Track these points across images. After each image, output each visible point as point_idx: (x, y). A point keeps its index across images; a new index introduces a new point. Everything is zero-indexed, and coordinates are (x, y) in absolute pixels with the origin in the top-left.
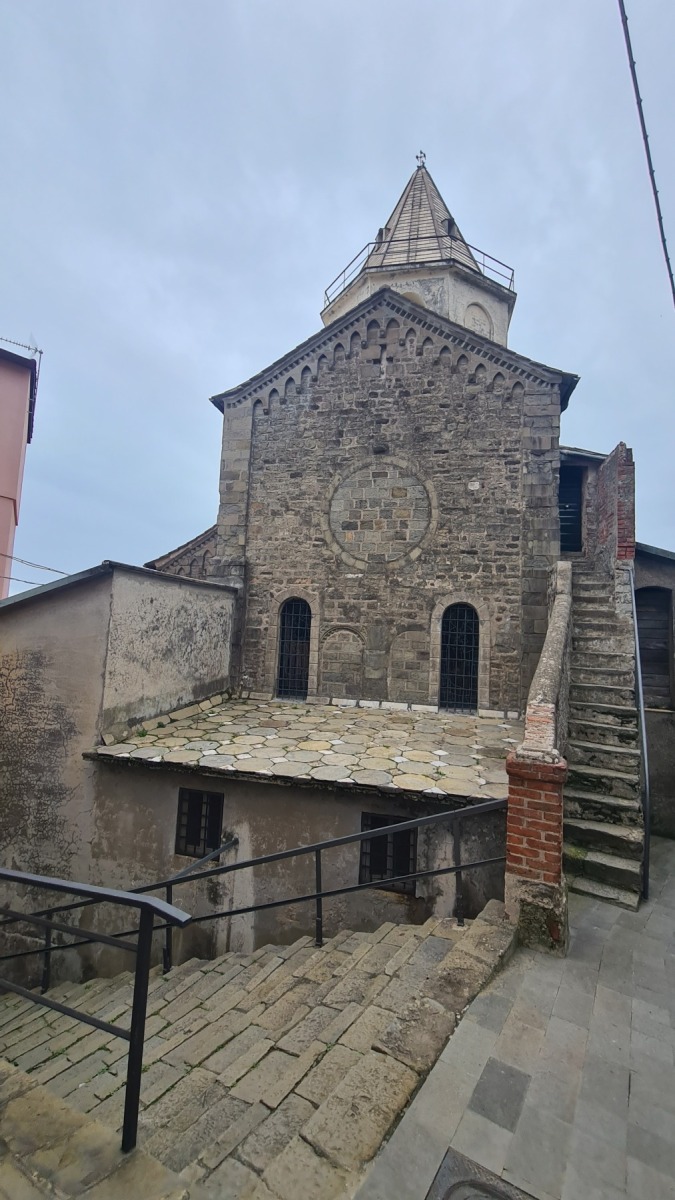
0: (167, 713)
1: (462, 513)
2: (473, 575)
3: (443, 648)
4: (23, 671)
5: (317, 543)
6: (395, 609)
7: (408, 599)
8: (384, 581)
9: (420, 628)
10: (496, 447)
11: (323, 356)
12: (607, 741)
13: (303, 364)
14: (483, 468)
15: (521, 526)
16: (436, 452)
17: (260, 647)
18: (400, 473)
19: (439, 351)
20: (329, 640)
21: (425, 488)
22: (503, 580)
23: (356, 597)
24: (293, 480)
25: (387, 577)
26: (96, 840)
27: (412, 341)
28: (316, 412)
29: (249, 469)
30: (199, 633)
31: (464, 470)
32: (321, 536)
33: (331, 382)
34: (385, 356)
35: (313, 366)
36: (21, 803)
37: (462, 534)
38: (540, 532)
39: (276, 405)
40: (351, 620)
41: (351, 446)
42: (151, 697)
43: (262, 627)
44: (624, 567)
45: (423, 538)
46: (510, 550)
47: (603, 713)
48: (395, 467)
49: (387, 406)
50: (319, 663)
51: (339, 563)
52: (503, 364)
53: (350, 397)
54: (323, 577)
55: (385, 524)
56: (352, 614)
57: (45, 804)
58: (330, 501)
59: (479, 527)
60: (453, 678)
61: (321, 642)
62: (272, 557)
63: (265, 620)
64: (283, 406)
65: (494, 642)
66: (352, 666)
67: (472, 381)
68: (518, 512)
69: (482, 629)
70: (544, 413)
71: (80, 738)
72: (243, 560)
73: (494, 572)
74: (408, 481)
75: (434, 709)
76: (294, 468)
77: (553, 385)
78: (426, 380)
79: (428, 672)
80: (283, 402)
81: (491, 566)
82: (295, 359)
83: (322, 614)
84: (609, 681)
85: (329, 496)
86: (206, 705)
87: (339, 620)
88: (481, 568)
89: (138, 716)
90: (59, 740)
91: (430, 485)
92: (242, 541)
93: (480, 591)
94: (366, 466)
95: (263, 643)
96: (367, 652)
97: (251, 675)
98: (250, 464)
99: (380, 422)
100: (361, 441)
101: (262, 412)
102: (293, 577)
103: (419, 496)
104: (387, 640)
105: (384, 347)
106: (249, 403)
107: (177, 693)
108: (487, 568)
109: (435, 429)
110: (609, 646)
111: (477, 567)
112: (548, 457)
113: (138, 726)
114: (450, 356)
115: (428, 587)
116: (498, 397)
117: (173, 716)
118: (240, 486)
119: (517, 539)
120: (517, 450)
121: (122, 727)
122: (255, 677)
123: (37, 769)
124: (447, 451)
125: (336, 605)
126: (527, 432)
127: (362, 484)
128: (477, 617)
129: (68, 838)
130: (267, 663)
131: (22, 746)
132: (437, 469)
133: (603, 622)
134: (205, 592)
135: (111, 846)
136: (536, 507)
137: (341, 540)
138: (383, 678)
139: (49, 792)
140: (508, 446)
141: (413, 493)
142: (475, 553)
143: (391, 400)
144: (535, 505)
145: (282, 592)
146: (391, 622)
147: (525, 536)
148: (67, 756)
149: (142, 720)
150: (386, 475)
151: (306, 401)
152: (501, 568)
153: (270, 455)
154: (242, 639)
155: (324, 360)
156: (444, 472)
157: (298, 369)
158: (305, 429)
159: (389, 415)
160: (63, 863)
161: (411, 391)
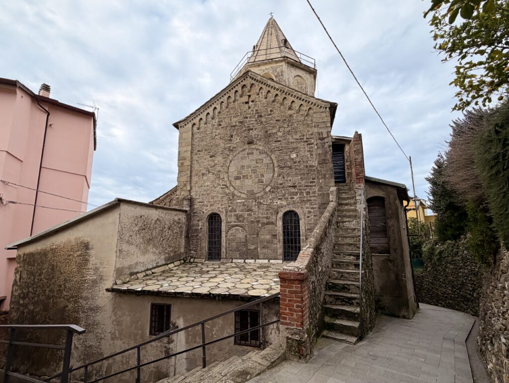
0: (150, 269)
1: (288, 168)
2: (295, 197)
3: (284, 232)
4: (80, 252)
5: (223, 187)
6: (260, 215)
7: (266, 210)
8: (254, 203)
9: (272, 223)
10: (302, 137)
11: (223, 102)
12: (350, 268)
13: (213, 106)
14: (297, 147)
15: (316, 172)
16: (275, 142)
17: (198, 237)
18: (259, 152)
19: (274, 96)
20: (231, 232)
21: (271, 158)
22: (309, 198)
23: (242, 211)
24: (211, 159)
25: (256, 200)
26: (113, 331)
27: (262, 93)
28: (220, 127)
29: (191, 155)
30: (167, 232)
31: (289, 149)
32: (225, 184)
33: (227, 113)
34: (250, 100)
35: (218, 107)
36: (78, 316)
37: (289, 178)
38: (325, 175)
39: (202, 125)
40: (240, 221)
41: (237, 141)
42: (142, 262)
43: (199, 228)
44: (359, 188)
45: (271, 181)
46: (311, 184)
47: (348, 255)
48: (257, 149)
49: (252, 122)
50: (226, 243)
51: (233, 195)
52: (303, 100)
53: (235, 119)
54: (226, 202)
55: (253, 176)
56: (240, 219)
57: (90, 315)
58: (228, 167)
59: (296, 174)
60: (289, 246)
61: (226, 233)
62: (203, 195)
63: (200, 224)
64: (206, 125)
65: (307, 228)
66: (241, 244)
67: (290, 108)
68: (314, 166)
69: (301, 222)
70: (323, 121)
71: (105, 282)
72: (189, 197)
73: (305, 195)
74: (264, 155)
75: (280, 261)
76: (211, 153)
77: (326, 108)
78: (269, 110)
79: (277, 244)
80: (206, 123)
81: (303, 192)
82: (210, 104)
83: (227, 220)
84: (352, 240)
85: (228, 165)
86: (171, 266)
87: (235, 222)
88: (299, 194)
89: (135, 271)
90: (96, 284)
91: (273, 157)
92: (189, 188)
93: (299, 204)
94: (244, 150)
95: (200, 235)
96: (248, 236)
97: (195, 251)
98: (192, 153)
99: (249, 130)
100: (241, 139)
101: (196, 129)
102: (212, 203)
103: (269, 162)
104: (257, 230)
105: (249, 96)
106: (190, 125)
107: (156, 260)
108: (301, 193)
109: (274, 131)
110: (352, 224)
111: (297, 193)
112: (326, 140)
113: (135, 276)
114: (279, 98)
115: (275, 204)
116: (302, 115)
117: (153, 271)
118: (187, 163)
119: (315, 179)
120: (312, 138)
121: (126, 276)
122: (196, 252)
123: (86, 299)
124: (280, 141)
125: (233, 215)
126: (316, 130)
127: (242, 158)
128: (298, 217)
129: (100, 331)
130: (202, 245)
131: (79, 288)
132: (276, 149)
133: (351, 213)
134: (170, 212)
135: (120, 334)
136: (322, 164)
137: (234, 185)
138: (256, 249)
139: (91, 309)
140: (308, 136)
141: (266, 161)
142: (296, 187)
143: (254, 119)
144: (322, 162)
145: (207, 211)
146: (258, 222)
147: (318, 177)
148: (99, 291)
149: (138, 273)
150: (253, 153)
151: (216, 122)
152: (308, 193)
153: (200, 148)
154: (190, 235)
155: (223, 104)
156: (279, 150)
157: (211, 109)
158: (216, 135)
159: (253, 126)
160: (98, 344)
161: (263, 115)
